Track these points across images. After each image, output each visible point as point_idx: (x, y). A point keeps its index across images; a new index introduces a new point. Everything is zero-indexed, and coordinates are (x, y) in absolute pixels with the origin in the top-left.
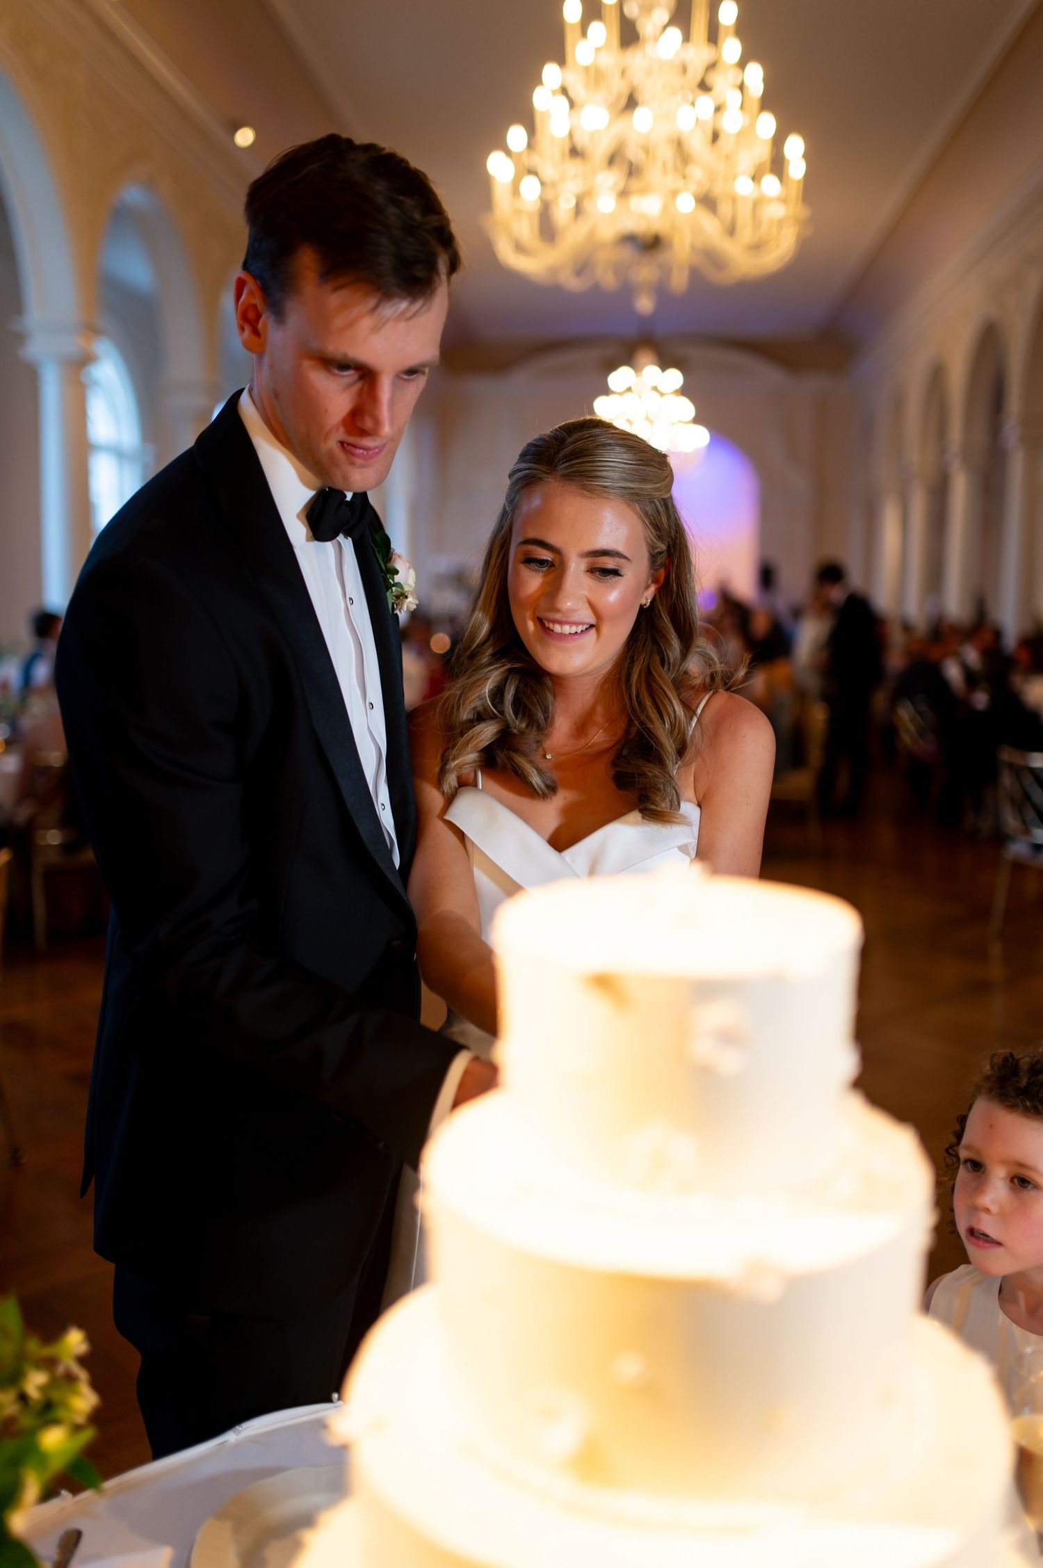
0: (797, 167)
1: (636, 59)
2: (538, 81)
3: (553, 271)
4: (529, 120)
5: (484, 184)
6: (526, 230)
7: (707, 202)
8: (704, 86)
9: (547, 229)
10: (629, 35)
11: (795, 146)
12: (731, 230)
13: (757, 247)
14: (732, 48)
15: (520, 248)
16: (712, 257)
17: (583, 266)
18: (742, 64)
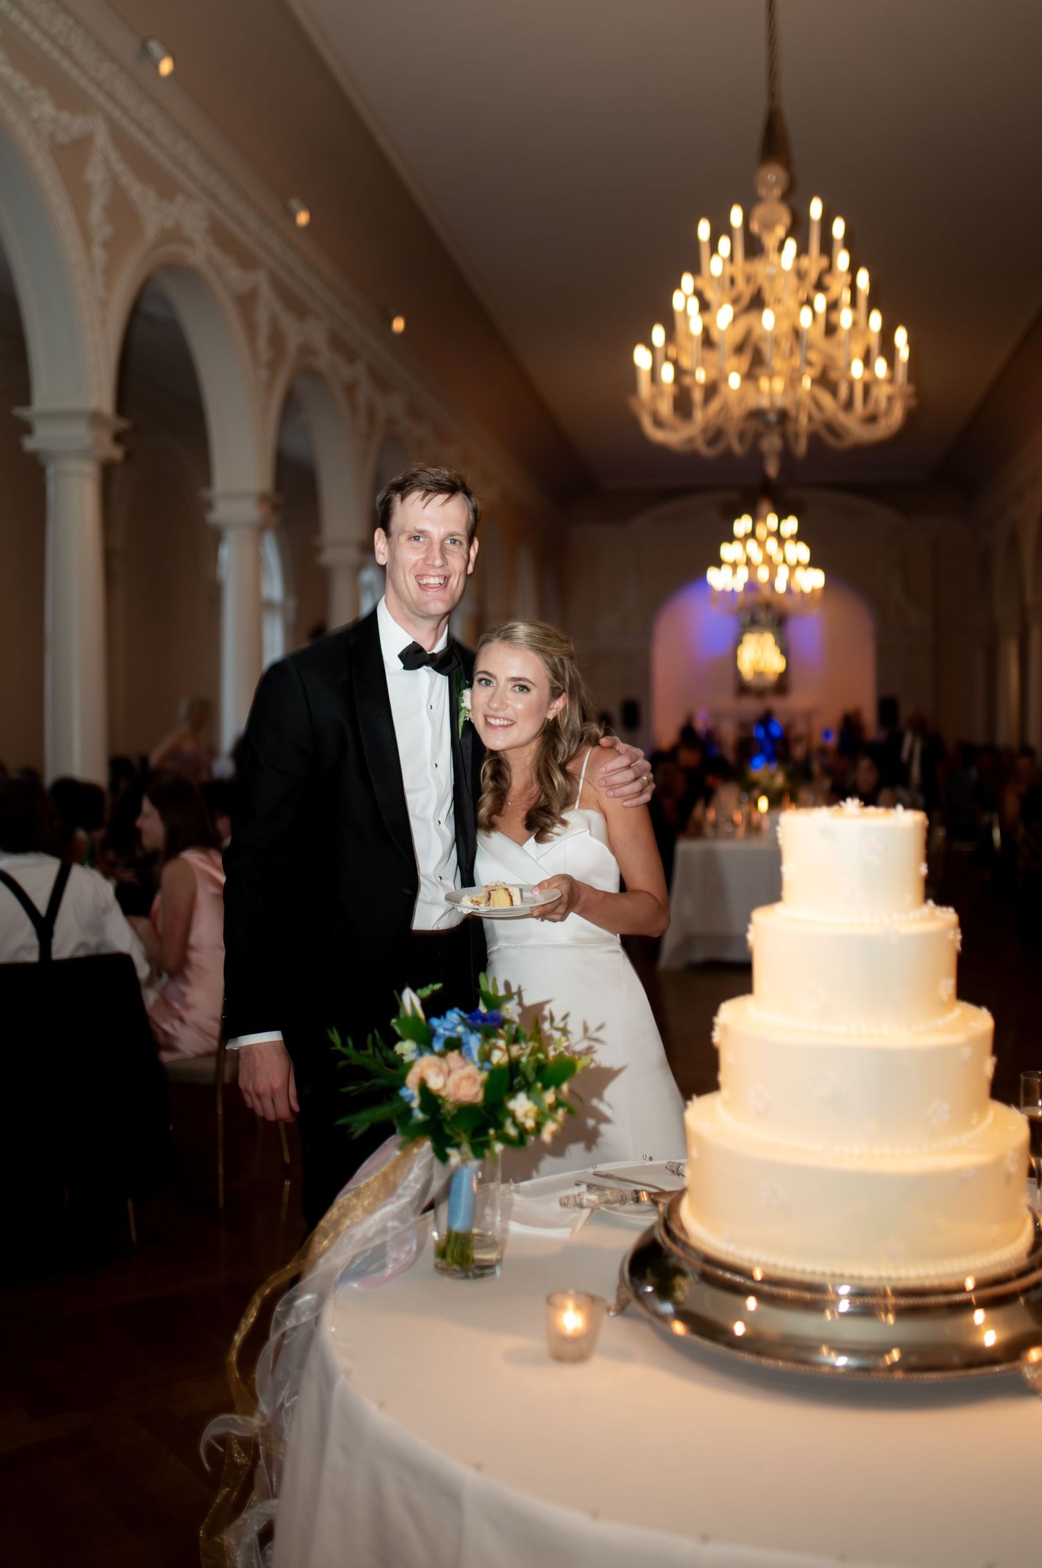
0: (904, 353)
1: (761, 269)
2: (678, 285)
3: (691, 440)
4: (669, 320)
5: (631, 370)
6: (665, 407)
7: (825, 381)
8: (820, 286)
9: (683, 403)
10: (753, 247)
11: (901, 337)
12: (849, 405)
13: (872, 419)
14: (843, 259)
15: (658, 423)
16: (832, 428)
17: (715, 435)
18: (853, 270)
